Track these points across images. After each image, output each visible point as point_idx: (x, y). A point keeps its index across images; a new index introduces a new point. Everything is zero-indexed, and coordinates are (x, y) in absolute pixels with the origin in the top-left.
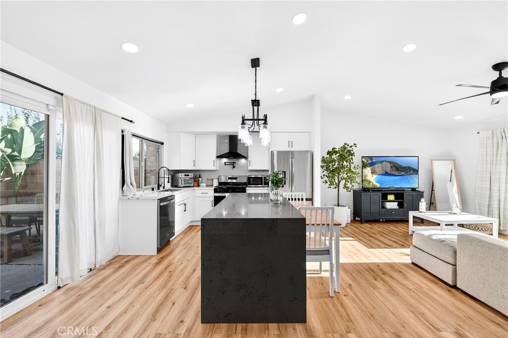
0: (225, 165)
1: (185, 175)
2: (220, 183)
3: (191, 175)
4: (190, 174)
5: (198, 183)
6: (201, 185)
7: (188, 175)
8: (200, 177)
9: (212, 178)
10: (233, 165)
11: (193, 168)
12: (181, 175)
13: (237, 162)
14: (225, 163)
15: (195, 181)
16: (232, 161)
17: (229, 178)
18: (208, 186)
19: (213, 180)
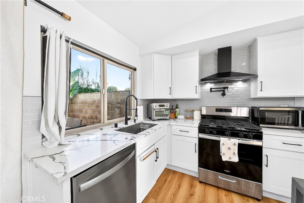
0: (211, 91)
1: (160, 106)
2: (203, 117)
3: (167, 105)
4: (165, 104)
5: (175, 115)
6: (179, 117)
7: (163, 106)
8: (177, 108)
9: (192, 108)
10: (224, 91)
11: (169, 97)
12: (155, 106)
13: (229, 87)
14: (211, 89)
15: (171, 112)
16: (223, 87)
17: (217, 110)
18: (186, 118)
19: (193, 111)
